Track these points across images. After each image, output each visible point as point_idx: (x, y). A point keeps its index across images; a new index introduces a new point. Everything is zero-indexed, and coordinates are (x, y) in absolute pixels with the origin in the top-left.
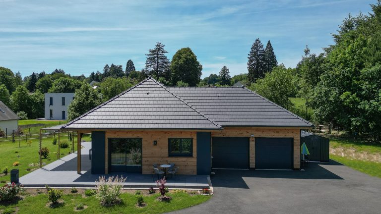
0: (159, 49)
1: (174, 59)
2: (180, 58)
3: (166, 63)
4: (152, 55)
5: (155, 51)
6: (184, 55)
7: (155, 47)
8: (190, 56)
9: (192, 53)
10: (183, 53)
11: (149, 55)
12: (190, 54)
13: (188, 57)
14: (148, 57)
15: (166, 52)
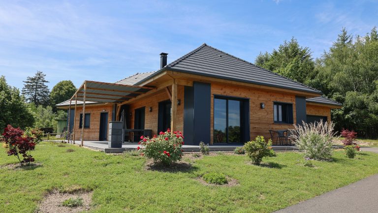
0: (39, 78)
1: (55, 90)
2: (61, 89)
3: (46, 92)
4: (31, 83)
5: (35, 79)
6: (66, 87)
7: (35, 76)
8: (72, 88)
9: (73, 86)
10: (65, 85)
11: (27, 82)
12: (71, 86)
13: (71, 89)
14: (26, 84)
15: (47, 82)
